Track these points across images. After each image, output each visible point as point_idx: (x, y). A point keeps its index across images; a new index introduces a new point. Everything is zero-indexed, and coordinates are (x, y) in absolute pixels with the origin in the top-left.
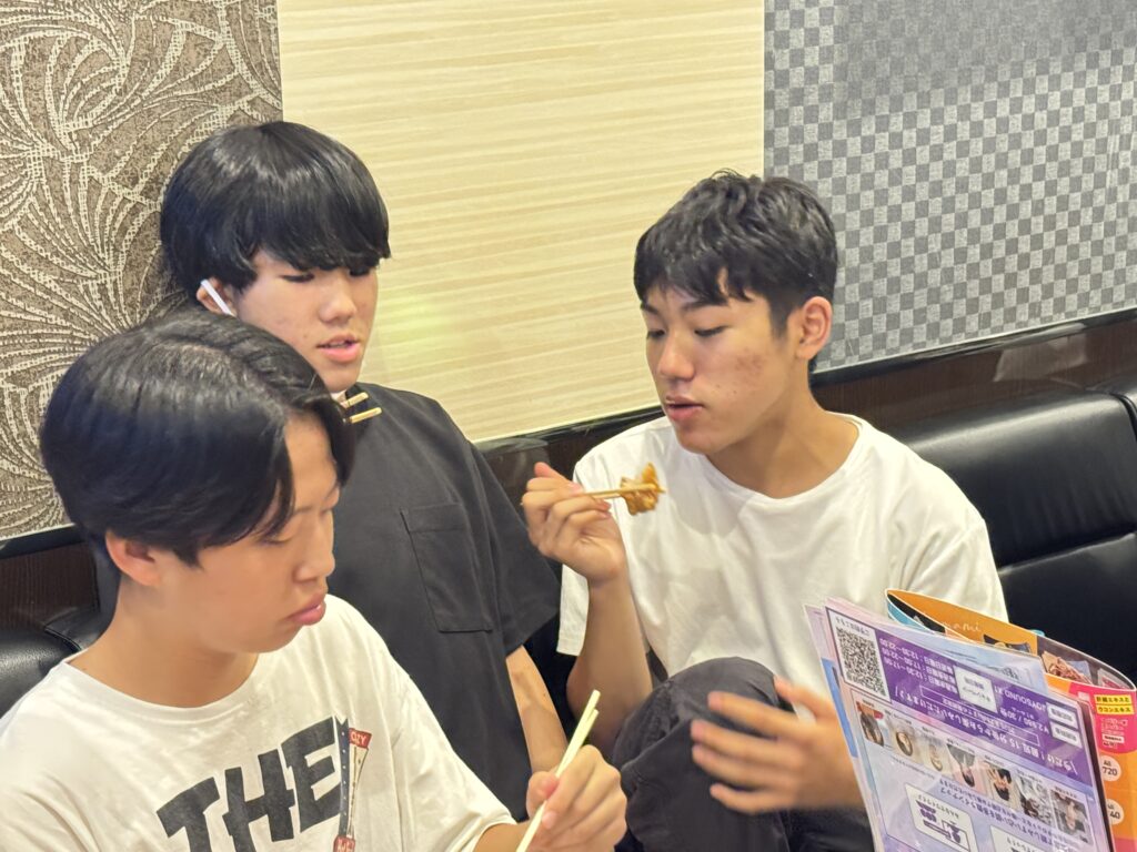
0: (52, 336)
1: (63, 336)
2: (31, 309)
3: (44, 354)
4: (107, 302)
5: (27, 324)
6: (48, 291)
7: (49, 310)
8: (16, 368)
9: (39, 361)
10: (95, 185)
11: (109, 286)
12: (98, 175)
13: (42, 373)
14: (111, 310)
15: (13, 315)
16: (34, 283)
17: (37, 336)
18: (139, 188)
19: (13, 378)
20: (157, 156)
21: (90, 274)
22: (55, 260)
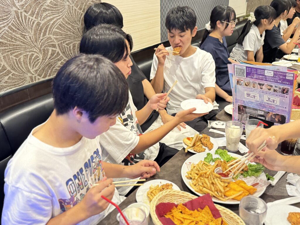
0: (71, 37)
1: (73, 37)
2: (68, 32)
3: (71, 40)
4: (79, 31)
5: (68, 35)
6: (70, 29)
7: (71, 32)
8: (67, 42)
9: (70, 41)
10: (75, 10)
11: (79, 28)
12: (76, 8)
13: (71, 43)
14: (79, 32)
15: (65, 33)
16: (68, 27)
17: (69, 37)
18: (82, 11)
19: (66, 44)
20: (84, 5)
21: (76, 26)
22: (71, 23)
